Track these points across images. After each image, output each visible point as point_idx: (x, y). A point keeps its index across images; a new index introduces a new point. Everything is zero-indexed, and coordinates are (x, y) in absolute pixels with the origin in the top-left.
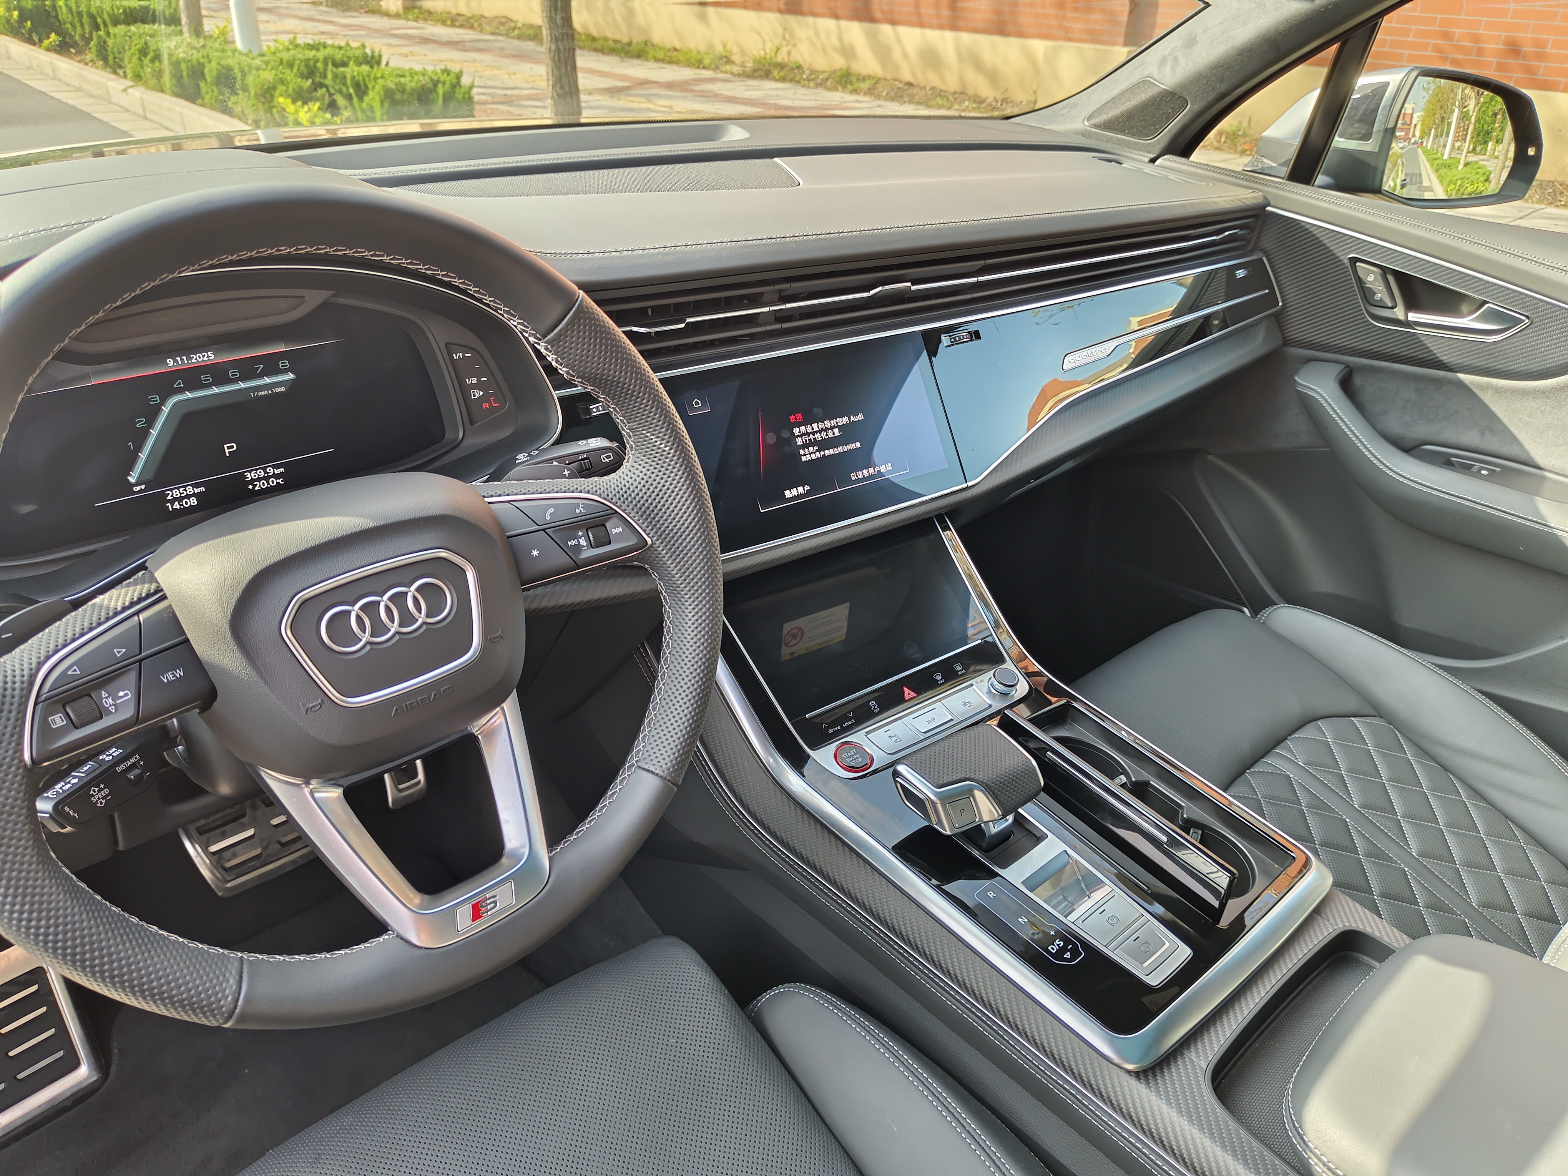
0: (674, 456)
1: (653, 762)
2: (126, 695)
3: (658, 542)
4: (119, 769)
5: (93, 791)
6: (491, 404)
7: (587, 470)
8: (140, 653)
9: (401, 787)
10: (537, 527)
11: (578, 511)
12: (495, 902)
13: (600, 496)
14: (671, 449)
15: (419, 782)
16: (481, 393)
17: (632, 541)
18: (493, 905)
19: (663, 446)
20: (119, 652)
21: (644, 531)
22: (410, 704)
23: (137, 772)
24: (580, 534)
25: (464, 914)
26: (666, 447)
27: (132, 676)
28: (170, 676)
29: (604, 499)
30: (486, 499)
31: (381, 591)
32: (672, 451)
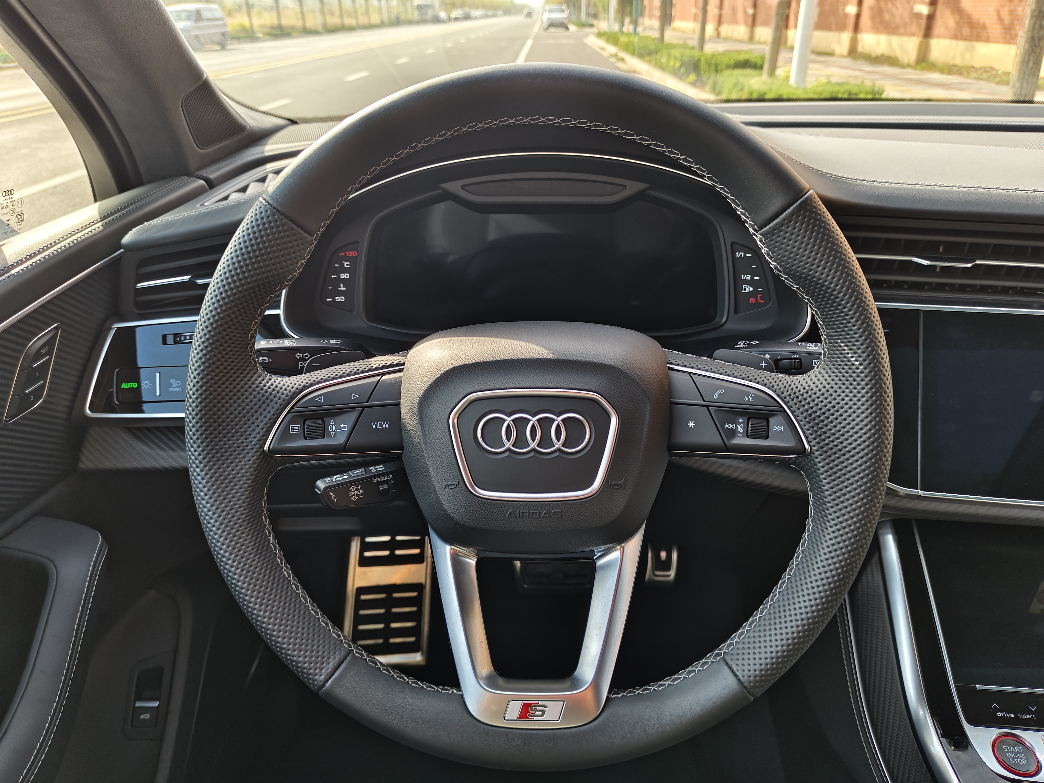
0: (862, 372)
1: (738, 662)
2: (345, 427)
3: (817, 453)
4: (375, 480)
5: (352, 488)
6: (757, 300)
7: (795, 369)
8: (367, 402)
9: (657, 573)
10: (702, 402)
11: (746, 399)
12: (544, 712)
13: (775, 391)
14: (861, 364)
15: (669, 576)
16: (751, 289)
17: (790, 443)
18: (540, 713)
19: (854, 359)
20: (354, 396)
21: (807, 438)
22: (523, 513)
23: (386, 487)
24: (741, 420)
25: (515, 709)
26: (856, 361)
27: (353, 416)
28: (379, 425)
29: (778, 396)
30: (669, 365)
31: (533, 412)
32: (861, 367)
